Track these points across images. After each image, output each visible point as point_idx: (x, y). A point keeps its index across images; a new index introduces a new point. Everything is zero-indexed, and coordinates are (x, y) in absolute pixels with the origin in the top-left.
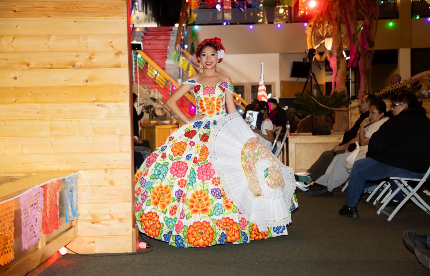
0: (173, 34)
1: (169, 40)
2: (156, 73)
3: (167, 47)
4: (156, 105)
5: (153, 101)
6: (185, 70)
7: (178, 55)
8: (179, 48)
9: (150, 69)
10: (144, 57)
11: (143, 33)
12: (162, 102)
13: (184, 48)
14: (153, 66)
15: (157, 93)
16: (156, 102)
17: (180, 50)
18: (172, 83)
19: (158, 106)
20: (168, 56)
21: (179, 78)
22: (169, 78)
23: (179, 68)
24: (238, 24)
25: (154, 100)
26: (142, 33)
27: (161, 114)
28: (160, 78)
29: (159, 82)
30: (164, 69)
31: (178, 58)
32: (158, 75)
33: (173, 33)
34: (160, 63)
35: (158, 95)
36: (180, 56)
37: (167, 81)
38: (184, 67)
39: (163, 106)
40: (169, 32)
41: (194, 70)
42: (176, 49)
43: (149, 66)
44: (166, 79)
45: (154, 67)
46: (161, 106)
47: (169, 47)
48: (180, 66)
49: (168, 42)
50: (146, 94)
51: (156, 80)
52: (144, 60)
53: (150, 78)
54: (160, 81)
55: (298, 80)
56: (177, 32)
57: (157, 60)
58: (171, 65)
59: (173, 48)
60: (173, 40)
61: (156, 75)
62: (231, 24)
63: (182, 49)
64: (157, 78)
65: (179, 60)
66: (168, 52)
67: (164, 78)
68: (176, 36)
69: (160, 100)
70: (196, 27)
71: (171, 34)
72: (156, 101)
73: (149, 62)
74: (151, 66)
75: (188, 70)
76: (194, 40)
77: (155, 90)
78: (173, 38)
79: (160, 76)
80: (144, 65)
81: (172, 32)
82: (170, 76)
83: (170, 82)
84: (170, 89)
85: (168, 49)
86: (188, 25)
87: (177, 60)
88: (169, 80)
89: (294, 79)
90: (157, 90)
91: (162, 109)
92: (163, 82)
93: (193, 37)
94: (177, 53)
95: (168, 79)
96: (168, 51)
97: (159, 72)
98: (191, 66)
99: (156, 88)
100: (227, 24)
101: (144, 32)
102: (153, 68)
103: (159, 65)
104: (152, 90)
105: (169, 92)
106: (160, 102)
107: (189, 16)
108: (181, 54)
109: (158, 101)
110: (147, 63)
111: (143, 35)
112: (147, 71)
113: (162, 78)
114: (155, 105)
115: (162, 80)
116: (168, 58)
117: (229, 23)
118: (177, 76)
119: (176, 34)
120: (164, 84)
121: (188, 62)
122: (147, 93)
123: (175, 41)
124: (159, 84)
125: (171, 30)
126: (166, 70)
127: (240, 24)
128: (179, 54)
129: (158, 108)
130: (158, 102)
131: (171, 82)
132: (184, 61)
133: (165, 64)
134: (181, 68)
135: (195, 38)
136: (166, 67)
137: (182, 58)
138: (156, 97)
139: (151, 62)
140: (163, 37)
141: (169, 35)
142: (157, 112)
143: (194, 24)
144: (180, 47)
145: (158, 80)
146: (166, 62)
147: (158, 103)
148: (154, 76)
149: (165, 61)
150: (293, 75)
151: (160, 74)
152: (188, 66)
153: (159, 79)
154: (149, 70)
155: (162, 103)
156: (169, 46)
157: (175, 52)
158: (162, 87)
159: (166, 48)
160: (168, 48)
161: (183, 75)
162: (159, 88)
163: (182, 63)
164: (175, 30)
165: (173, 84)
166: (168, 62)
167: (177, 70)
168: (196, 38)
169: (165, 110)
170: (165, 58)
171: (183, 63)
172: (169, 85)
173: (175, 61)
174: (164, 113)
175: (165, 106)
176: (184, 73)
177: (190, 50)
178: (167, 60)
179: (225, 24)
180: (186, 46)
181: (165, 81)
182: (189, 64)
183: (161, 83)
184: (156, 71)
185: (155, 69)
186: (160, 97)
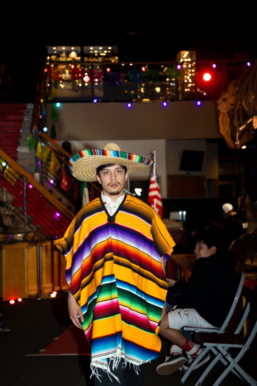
0: (28, 114)
1: (22, 120)
2: (4, 164)
3: (19, 130)
4: (5, 211)
6: (45, 160)
7: (35, 141)
8: (36, 130)
12: (13, 206)
13: (42, 131)
15: (5, 193)
16: (4, 207)
17: (38, 133)
18: (27, 179)
19: (7, 212)
20: (20, 141)
21: (36, 171)
22: (22, 172)
23: (36, 157)
24: (112, 101)
25: (1, 203)
27: (12, 223)
28: (9, 172)
29: (8, 177)
30: (15, 159)
31: (35, 145)
32: (7, 167)
33: (28, 112)
34: (10, 151)
35: (6, 196)
36: (38, 142)
37: (21, 176)
38: (43, 157)
39: (14, 211)
40: (22, 111)
41: (57, 161)
42: (31, 131)
44: (18, 173)
46: (11, 213)
48: (38, 154)
49: (21, 123)
51: (4, 175)
54: (10, 176)
55: (188, 173)
56: (32, 111)
57: (6, 148)
58: (25, 154)
59: (28, 130)
60: (27, 121)
61: (4, 168)
62: (103, 101)
63: (40, 132)
64: (6, 171)
65: (36, 147)
66: (21, 136)
67: (15, 171)
68: (31, 116)
69: (10, 203)
70: (58, 105)
71: (25, 113)
72: (4, 204)
75: (49, 160)
76: (55, 122)
77: (2, 189)
78: (27, 119)
79: (10, 169)
81: (27, 110)
82: (24, 168)
84: (25, 188)
86: (46, 101)
87: (33, 147)
88: (23, 175)
89: (184, 173)
90: (5, 189)
91: (12, 217)
92: (15, 177)
93: (54, 118)
94: (33, 137)
95: (21, 174)
96: (20, 134)
97: (9, 163)
98: (53, 154)
99: (3, 187)
100: (97, 102)
103: (9, 154)
105: (23, 191)
106: (9, 206)
108: (39, 139)
109: (7, 204)
113: (13, 171)
114: (2, 210)
115: (12, 175)
116: (21, 144)
117: (100, 101)
118: (33, 168)
119: (31, 113)
120: (15, 180)
121: (48, 150)
123: (30, 123)
124: (8, 180)
125: (25, 108)
126: (18, 161)
127: (115, 101)
128: (36, 139)
129: (7, 216)
130: (6, 206)
131: (25, 177)
132: (43, 149)
134: (39, 158)
135: (56, 119)
136: (19, 156)
137: (40, 145)
138: (5, 199)
140: (12, 117)
141: (22, 115)
142: (6, 220)
143: (55, 101)
144: (37, 130)
145: (6, 175)
146: (18, 149)
147: (7, 207)
148: (1, 168)
150: (182, 168)
151: (10, 166)
152: (50, 156)
153: (8, 174)
155: (13, 208)
156: (22, 128)
157: (31, 136)
158: (13, 184)
159: (17, 132)
160: (21, 131)
161: (42, 167)
162: (9, 187)
163: (40, 150)
164: (30, 108)
165: (29, 181)
166: (22, 150)
167: (34, 161)
169: (17, 217)
170: (17, 144)
171: (42, 151)
172: (23, 182)
173: (30, 148)
174: (16, 222)
175: (18, 211)
176: (44, 165)
177: (49, 134)
178: (19, 148)
179: (95, 101)
180: (45, 129)
181: (17, 176)
182: (51, 152)
183: (10, 178)
184: (5, 162)
185: (3, 159)
186: (10, 199)
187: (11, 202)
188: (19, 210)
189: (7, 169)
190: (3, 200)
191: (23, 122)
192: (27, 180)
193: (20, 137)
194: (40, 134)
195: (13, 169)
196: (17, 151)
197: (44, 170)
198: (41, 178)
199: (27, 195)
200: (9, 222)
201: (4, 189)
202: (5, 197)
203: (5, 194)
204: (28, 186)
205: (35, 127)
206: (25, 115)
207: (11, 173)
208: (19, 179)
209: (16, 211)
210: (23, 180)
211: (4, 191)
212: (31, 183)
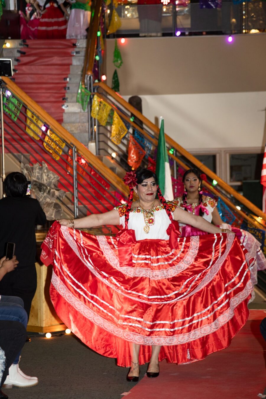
0: (78, 55)
1: (70, 65)
2: (44, 129)
3: (65, 79)
4: (45, 198)
5: (37, 189)
6: (103, 123)
7: (90, 93)
8: (90, 78)
9: (32, 121)
10: (18, 97)
11: (18, 51)
12: (58, 190)
13: (100, 80)
14: (37, 114)
15: (45, 171)
16: (44, 191)
17: (94, 82)
18: (78, 150)
19: (48, 200)
20: (67, 96)
21: (91, 140)
22: (71, 140)
23: (91, 118)
24: (204, 33)
25: (40, 186)
26: (16, 51)
27: (55, 216)
28: (52, 140)
29: (51, 148)
30: (60, 121)
31: (89, 99)
32: (49, 133)
33: (78, 52)
34: (53, 110)
35: (48, 176)
36: (93, 95)
37: (69, 146)
38: (101, 118)
39: (58, 198)
40: (70, 50)
41: (122, 123)
42: (84, 81)
43: (29, 114)
44: (64, 141)
45: (41, 117)
46: (55, 201)
47: (70, 79)
49: (69, 70)
51: (45, 144)
52: (20, 102)
53: (32, 140)
54: (53, 145)
56: (84, 49)
57: (46, 105)
58: (74, 114)
59: (78, 79)
60: (77, 66)
61: (44, 134)
62: (191, 34)
63: (97, 81)
64: (47, 139)
65: (91, 102)
66: (69, 88)
67: (60, 138)
68: (82, 58)
69: (53, 186)
70: (123, 40)
71: (74, 54)
72: (45, 188)
73: (29, 107)
74: (33, 113)
75: (110, 123)
76: (119, 67)
77: (41, 165)
78: (77, 62)
79: (53, 136)
80: (18, 114)
81: (77, 50)
84: (75, 164)
85: (67, 82)
86: (105, 36)
87: (86, 105)
88: (72, 144)
90: (45, 165)
91: (56, 206)
92: (60, 148)
93: (117, 61)
94: (86, 88)
95: (69, 142)
96: (68, 85)
97: (51, 127)
98: (116, 114)
99: (43, 162)
100: (182, 34)
101: (19, 49)
102: (38, 118)
103: (50, 114)
104: (37, 166)
105: (72, 168)
106: (52, 190)
108: (96, 91)
109: (49, 188)
110: (25, 108)
111: (18, 55)
112: (25, 126)
113: (57, 139)
115: (57, 145)
116: (69, 100)
117: (187, 33)
118: (86, 135)
119: (83, 53)
120: (61, 153)
121: (109, 108)
124: (51, 151)
125: (75, 46)
126: (63, 124)
127: (208, 33)
128: (90, 91)
129: (49, 204)
130: (47, 191)
131: (75, 147)
132: (102, 105)
134: (95, 119)
135: (119, 62)
136: (65, 117)
137: (97, 100)
138: (45, 180)
139: (33, 107)
140: (56, 60)
141: (70, 55)
142: (47, 211)
143: (119, 35)
144: (92, 77)
145: (47, 144)
146: (63, 107)
147: (49, 192)
148: (40, 134)
149: (63, 105)
151: (53, 132)
152: (111, 116)
153: (50, 142)
154: (28, 121)
155: (57, 193)
156: (69, 76)
157: (83, 86)
158: (58, 158)
159: (63, 81)
160: (68, 79)
161: (99, 134)
162: (51, 162)
163: (97, 108)
164: (81, 46)
165: (81, 153)
166: (70, 108)
167: (87, 125)
168: (122, 62)
169: (63, 208)
170: (64, 99)
171: (99, 109)
172: (72, 156)
173: (83, 105)
174: (62, 215)
175: (64, 198)
176: (102, 130)
177: (110, 84)
178: (66, 105)
179: (178, 33)
180: (104, 78)
181: (64, 146)
182: (112, 110)
183: (54, 150)
184: (45, 126)
185: (42, 122)
186: (53, 179)
187: (55, 185)
188: (66, 196)
189: (48, 136)
190: (43, 182)
191: (71, 67)
192: (77, 152)
193: (67, 88)
194: (97, 83)
195: (58, 136)
196: (64, 110)
197: (102, 138)
198: (99, 149)
199: (78, 174)
200: (52, 215)
201: (43, 165)
202: (45, 177)
203: (45, 173)
204: (78, 161)
205: (90, 73)
206: (74, 56)
207: (55, 142)
208: (66, 149)
209: (61, 199)
210: (72, 152)
211: (44, 168)
212: (84, 156)
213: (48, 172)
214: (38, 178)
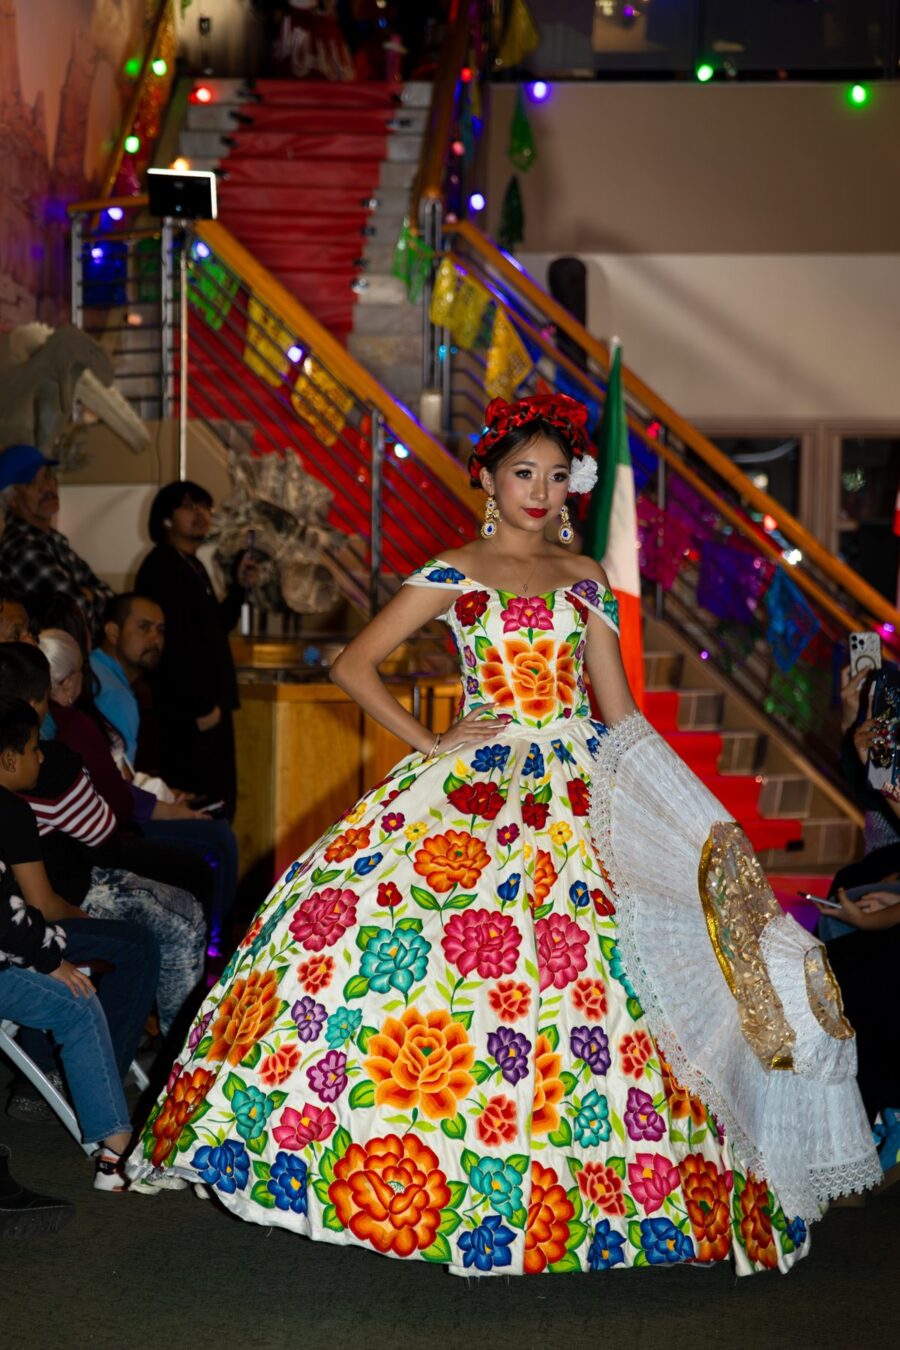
0: (406, 130)
1: (380, 158)
2: (295, 354)
3: (365, 202)
4: (291, 550)
5: (271, 526)
6: (466, 342)
7: (429, 253)
8: (434, 208)
9: (262, 333)
10: (229, 263)
11: (234, 115)
12: (327, 530)
13: (463, 210)
14: (279, 313)
15: (295, 475)
16: (290, 531)
17: (444, 221)
18: (386, 419)
19: (299, 556)
20: (368, 253)
21: (430, 386)
22: (367, 388)
23: (432, 326)
24: (783, 74)
25: (277, 517)
26: (224, 113)
27: (318, 601)
28: (317, 388)
29: (312, 411)
30: (341, 331)
31: (427, 271)
32: (308, 365)
33: (405, 123)
34: (324, 295)
35: (300, 489)
36: (440, 259)
37: (363, 407)
38: (461, 326)
39: (327, 552)
40: (384, 115)
41: (517, 343)
42: (415, 216)
43: (256, 312)
44: (351, 393)
45: (287, 323)
46: (316, 558)
47: (379, 204)
48: (439, 315)
49: (375, 172)
50: (232, 479)
51: (296, 400)
52: (231, 278)
53: (260, 383)
54: (319, 403)
56: (423, 115)
57: (305, 278)
58: (386, 307)
59: (402, 205)
60: (402, 163)
61: (296, 369)
62: (742, 76)
63: (452, 218)
64: (302, 384)
65: (432, 280)
66: (373, 231)
67: (340, 385)
68: (418, 140)
69: (313, 518)
70: (539, 90)
71: (394, 127)
72: (291, 522)
73: (256, 291)
74: (267, 310)
75: (484, 340)
76: (524, 168)
77: (284, 457)
78: (402, 152)
79: (320, 378)
80: (226, 310)
81: (401, 114)
82: (375, 372)
83: (375, 415)
84: (377, 457)
85: (370, 213)
87: (418, 280)
88: (370, 402)
90: (296, 460)
91: (322, 573)
92: (339, 411)
93: (520, 151)
94: (421, 238)
95: (363, 397)
96: (371, 222)
97: (315, 351)
98: (501, 320)
99: (289, 450)
101: (236, 109)
102: (281, 324)
103: (314, 309)
104: (271, 459)
105: (369, 471)
106: (311, 530)
107: (497, 23)
108: (448, 247)
109: (301, 522)
110: (245, 294)
111: (232, 125)
112: (243, 344)
113: (330, 387)
114: (282, 546)
115: (330, 402)
116: (372, 266)
117: (732, 72)
118: (417, 373)
119: (419, 126)
120: (340, 425)
121: (482, 298)
122: (240, 475)
123: (414, 170)
124: (312, 420)
125: (396, 101)
126: (352, 339)
127: (796, 75)
128: (433, 246)
129: (301, 569)
130: (298, 531)
131: (380, 412)
132: (463, 290)
133: (353, 299)
134: (442, 329)
135: (527, 152)
136: (359, 316)
137: (451, 273)
138: (292, 500)
139: (268, 292)
140: (342, 144)
141: (382, 131)
142: (296, 588)
143: (528, 73)
144: (439, 207)
145: (304, 400)
146: (357, 290)
147: (302, 535)
148: (284, 369)
149: (354, 282)
151: (319, 364)
152: (487, 321)
153: (311, 395)
154: (253, 333)
155: (324, 538)
156: (377, 194)
157: (413, 233)
158: (330, 441)
159: (358, 209)
160: (373, 204)
161: (453, 370)
162: (313, 450)
163: (449, 297)
164: (415, 103)
165: (395, 429)
166: (372, 292)
167: (420, 342)
168: (533, 155)
169: (341, 578)
170: (357, 264)
171: (456, 300)
172: (370, 434)
173: (409, 284)
174: (334, 598)
175: (343, 553)
176: (462, 360)
177: (495, 221)
178: (362, 280)
179: (705, 73)
180: (477, 202)
181: (348, 405)
182: (493, 304)
183: (321, 416)
184: (298, 346)
185: (291, 334)
186: (313, 500)
187: (319, 514)
188: (351, 548)
189: (305, 374)
190: (286, 506)
191: (384, 168)
192: (385, 426)
193: (368, 231)
194: (451, 223)
195: (332, 378)
196: (355, 296)
197: (461, 382)
198: (449, 415)
199: (383, 487)
200: (307, 597)
201: (290, 459)
202: (293, 493)
203: (293, 480)
204: (388, 450)
205: (433, 195)
206: (392, 133)
207: (325, 395)
208: (356, 417)
209: (336, 554)
210: (370, 424)
211: (291, 467)
212: (403, 437)
213: (300, 478)
214: (274, 495)
